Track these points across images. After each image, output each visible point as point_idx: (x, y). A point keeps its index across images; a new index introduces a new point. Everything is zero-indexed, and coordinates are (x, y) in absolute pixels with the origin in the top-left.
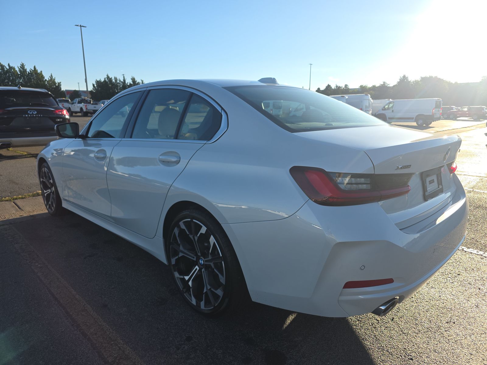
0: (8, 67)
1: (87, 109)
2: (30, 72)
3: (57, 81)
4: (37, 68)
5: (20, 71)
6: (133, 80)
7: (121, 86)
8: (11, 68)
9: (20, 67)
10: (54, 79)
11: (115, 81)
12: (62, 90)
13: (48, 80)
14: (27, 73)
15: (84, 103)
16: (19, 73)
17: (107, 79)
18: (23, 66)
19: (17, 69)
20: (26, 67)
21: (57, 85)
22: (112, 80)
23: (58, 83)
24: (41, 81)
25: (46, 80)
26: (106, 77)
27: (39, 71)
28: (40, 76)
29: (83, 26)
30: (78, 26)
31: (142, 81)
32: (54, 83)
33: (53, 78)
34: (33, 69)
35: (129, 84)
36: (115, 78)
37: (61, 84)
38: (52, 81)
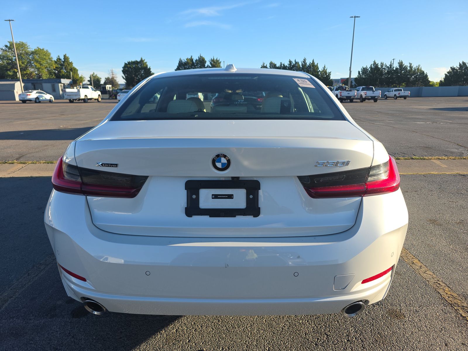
0: (294, 63)
1: (341, 95)
2: (309, 65)
3: (328, 71)
4: (315, 61)
5: (302, 65)
6: (401, 64)
7: (386, 71)
8: (296, 63)
9: (303, 61)
10: (326, 70)
11: (380, 67)
12: (331, 78)
13: (321, 71)
14: (307, 66)
15: (340, 90)
16: (301, 67)
17: (373, 65)
18: (305, 61)
19: (300, 64)
20: (306, 61)
21: (327, 74)
22: (378, 66)
23: (329, 73)
24: (315, 72)
25: (320, 71)
26: (373, 63)
27: (316, 64)
28: (316, 67)
29: (357, 17)
30: (353, 17)
31: (411, 64)
32: (326, 72)
33: (326, 68)
34: (312, 63)
35: (395, 69)
36: (381, 64)
37: (331, 73)
38: (324, 71)
